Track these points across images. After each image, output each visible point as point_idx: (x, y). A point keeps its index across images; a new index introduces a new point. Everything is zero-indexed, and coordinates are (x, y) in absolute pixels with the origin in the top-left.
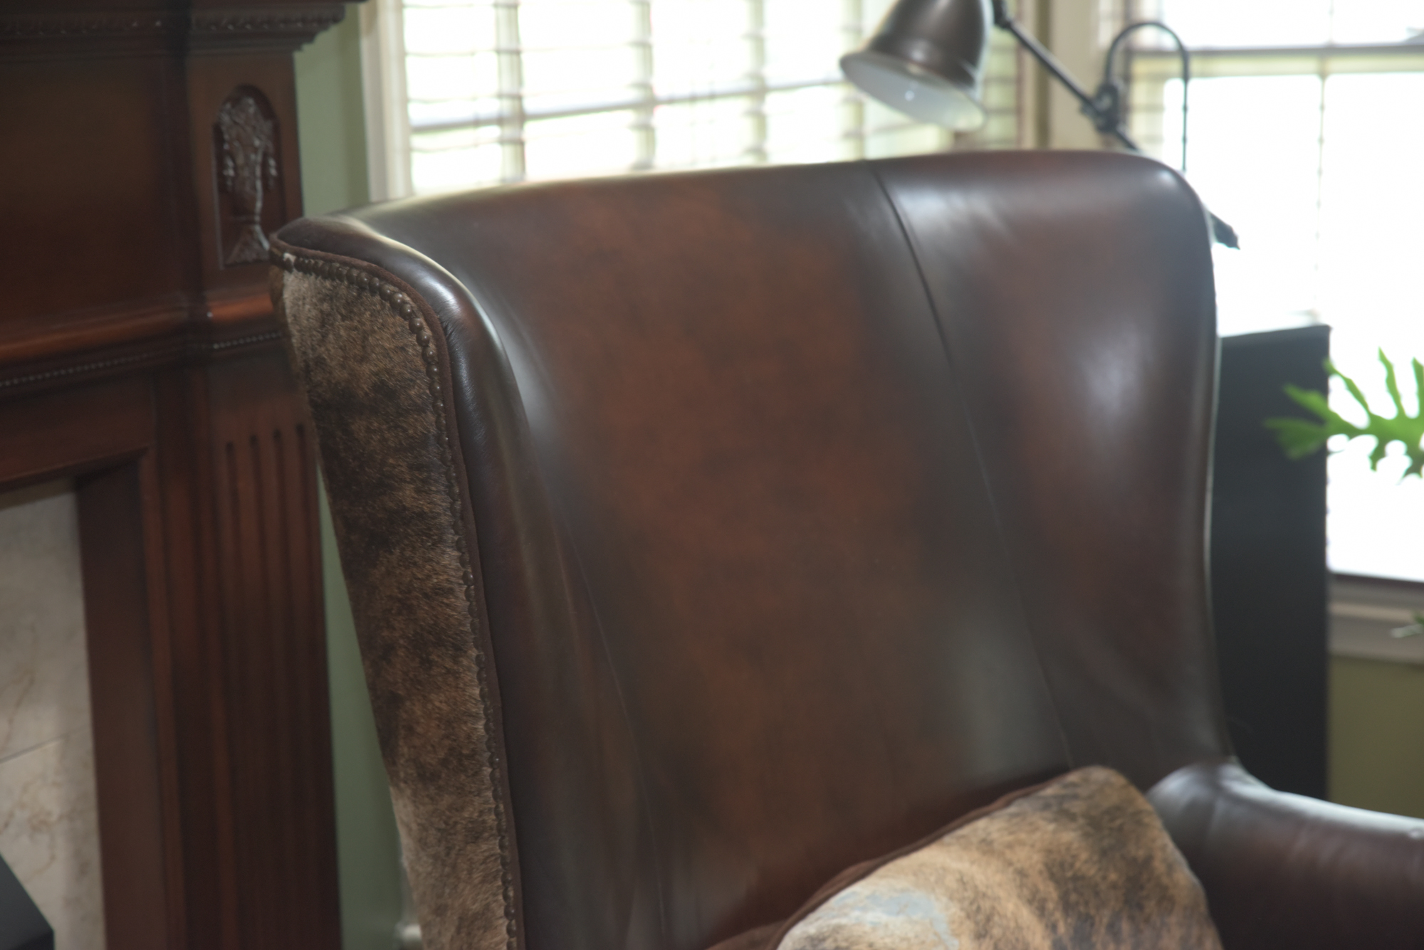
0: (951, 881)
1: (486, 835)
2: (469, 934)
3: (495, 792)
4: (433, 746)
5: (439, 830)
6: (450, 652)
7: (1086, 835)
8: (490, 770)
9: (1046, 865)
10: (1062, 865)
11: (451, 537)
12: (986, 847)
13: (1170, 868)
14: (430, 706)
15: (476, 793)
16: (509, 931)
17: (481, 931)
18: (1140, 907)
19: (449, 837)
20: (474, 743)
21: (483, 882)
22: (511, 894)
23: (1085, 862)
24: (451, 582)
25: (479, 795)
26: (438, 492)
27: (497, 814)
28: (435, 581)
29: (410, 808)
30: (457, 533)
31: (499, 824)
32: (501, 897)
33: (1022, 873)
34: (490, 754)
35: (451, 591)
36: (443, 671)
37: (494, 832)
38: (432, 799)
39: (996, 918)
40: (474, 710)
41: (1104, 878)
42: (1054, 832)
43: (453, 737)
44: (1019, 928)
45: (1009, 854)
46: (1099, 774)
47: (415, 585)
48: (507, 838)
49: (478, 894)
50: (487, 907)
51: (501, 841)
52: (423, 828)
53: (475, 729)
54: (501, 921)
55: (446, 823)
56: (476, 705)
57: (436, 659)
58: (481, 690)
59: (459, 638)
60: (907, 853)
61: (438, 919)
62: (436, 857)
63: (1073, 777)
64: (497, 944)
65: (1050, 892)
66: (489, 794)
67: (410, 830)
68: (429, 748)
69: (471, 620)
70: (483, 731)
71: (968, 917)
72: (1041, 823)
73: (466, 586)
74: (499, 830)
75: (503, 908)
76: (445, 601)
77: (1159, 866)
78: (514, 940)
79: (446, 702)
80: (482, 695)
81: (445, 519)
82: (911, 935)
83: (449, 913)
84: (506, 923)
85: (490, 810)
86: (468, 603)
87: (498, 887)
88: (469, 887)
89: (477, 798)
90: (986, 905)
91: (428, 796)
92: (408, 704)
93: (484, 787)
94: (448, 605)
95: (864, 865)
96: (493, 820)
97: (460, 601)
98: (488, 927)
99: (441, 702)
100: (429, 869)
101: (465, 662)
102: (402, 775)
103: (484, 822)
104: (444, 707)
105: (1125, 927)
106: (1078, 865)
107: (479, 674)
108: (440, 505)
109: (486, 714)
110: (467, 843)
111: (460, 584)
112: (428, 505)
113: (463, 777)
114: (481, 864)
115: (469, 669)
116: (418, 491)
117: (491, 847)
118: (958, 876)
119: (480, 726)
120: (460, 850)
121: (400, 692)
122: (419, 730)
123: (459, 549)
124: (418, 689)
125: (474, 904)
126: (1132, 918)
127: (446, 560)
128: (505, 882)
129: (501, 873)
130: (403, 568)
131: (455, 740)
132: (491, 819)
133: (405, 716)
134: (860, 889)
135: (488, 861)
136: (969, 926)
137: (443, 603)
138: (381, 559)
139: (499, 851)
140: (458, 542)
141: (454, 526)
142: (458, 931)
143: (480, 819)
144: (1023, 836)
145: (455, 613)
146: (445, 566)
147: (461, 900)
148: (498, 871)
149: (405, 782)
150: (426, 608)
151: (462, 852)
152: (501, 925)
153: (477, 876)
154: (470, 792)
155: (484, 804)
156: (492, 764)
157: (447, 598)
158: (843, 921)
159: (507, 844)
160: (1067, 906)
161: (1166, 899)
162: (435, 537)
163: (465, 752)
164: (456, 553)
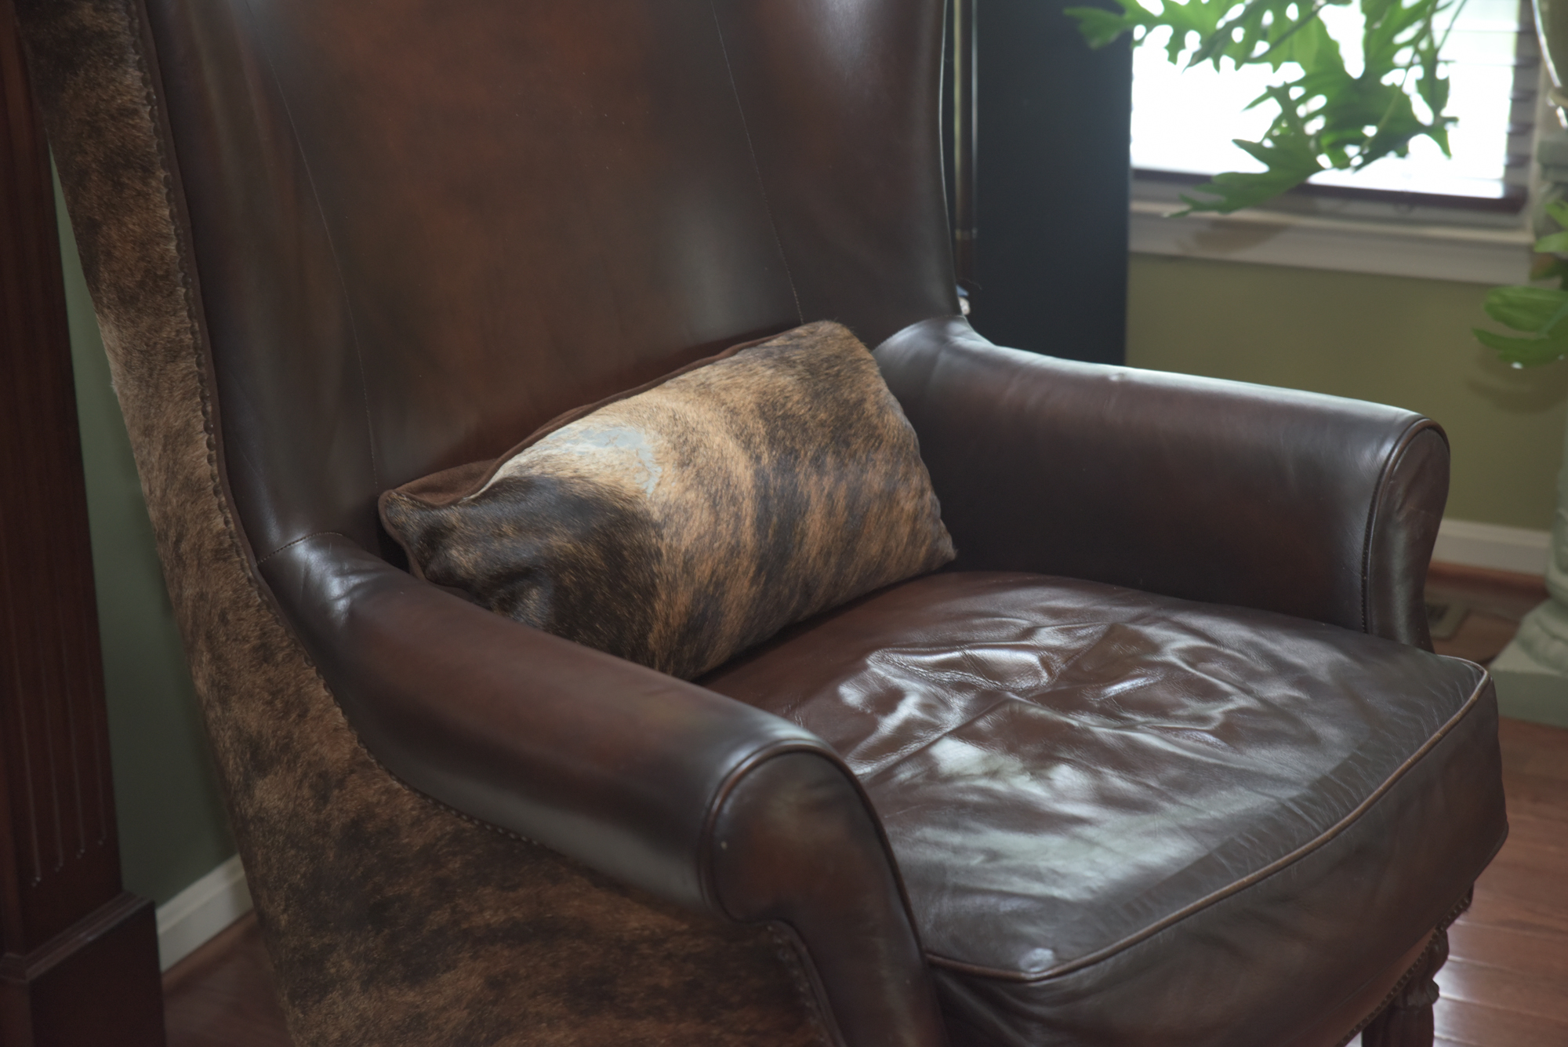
0: (663, 418)
1: (184, 353)
2: (173, 450)
3: (189, 311)
4: (130, 269)
5: (141, 352)
6: (139, 174)
7: (802, 380)
8: (184, 290)
9: (759, 405)
10: (774, 405)
11: (133, 57)
12: (704, 389)
13: (882, 410)
14: (124, 230)
15: (172, 314)
16: (209, 445)
17: (184, 446)
18: (848, 445)
19: (150, 358)
20: (167, 264)
21: (183, 399)
22: (209, 409)
23: (797, 402)
24: (135, 103)
25: (174, 315)
26: (116, 10)
27: (193, 333)
28: (119, 101)
29: (115, 333)
30: (137, 53)
31: (195, 343)
32: (200, 413)
33: (734, 412)
34: (183, 274)
35: (135, 112)
36: (134, 193)
37: (191, 350)
38: (133, 322)
39: (702, 450)
40: (165, 231)
41: (814, 417)
42: (771, 377)
43: (147, 259)
44: (723, 458)
45: (723, 395)
46: (826, 327)
47: (102, 107)
48: (203, 356)
49: (179, 412)
50: (188, 424)
51: (197, 358)
52: (128, 352)
53: (168, 250)
54: (201, 436)
55: (147, 345)
56: (166, 226)
57: (127, 181)
58: (171, 211)
59: (146, 159)
60: (628, 396)
61: (147, 439)
62: (140, 379)
63: (798, 331)
64: (199, 457)
65: (759, 428)
66: (185, 313)
67: (116, 354)
68: (127, 271)
69: (156, 141)
70: (175, 251)
71: (675, 448)
72: (760, 369)
73: (150, 107)
74: (196, 349)
75: (202, 423)
76: (131, 122)
77: (870, 408)
78: (214, 452)
79: (139, 225)
80: (172, 215)
81: (125, 39)
82: (616, 463)
83: (155, 433)
84: (206, 438)
85: (186, 328)
86: (153, 125)
87: (197, 403)
88: (171, 405)
89: (173, 317)
90: (693, 438)
91: (129, 319)
92: (105, 228)
93: (179, 307)
94: (134, 127)
95: (586, 407)
96: (190, 339)
97: (145, 119)
98: (190, 442)
99: (134, 224)
100: (136, 391)
101: (154, 183)
102: (105, 300)
103: (181, 341)
104: (137, 229)
105: (830, 461)
106: (789, 405)
107: (168, 194)
108: (119, 24)
109: (177, 235)
110: (167, 363)
111: (144, 105)
112: (107, 24)
113: (159, 298)
114: (180, 383)
115: (158, 190)
116: (96, 9)
117: (189, 365)
118: (671, 414)
119: (172, 246)
120: (161, 370)
121: (97, 217)
122: (117, 254)
123: (141, 70)
124: (112, 213)
125: (176, 422)
126: (837, 453)
127: (128, 81)
128: (203, 398)
129: (200, 390)
130: (89, 90)
131: (149, 262)
132: (187, 338)
133: (102, 241)
134: (576, 426)
135: (187, 378)
136: (675, 455)
137: (128, 124)
138: (68, 82)
139: (196, 369)
140: (139, 62)
141: (134, 45)
142: (165, 450)
143: (178, 339)
144: (740, 380)
145: (141, 135)
146: (128, 86)
147: (165, 418)
148: (196, 388)
149: (109, 308)
150: (113, 130)
151: (163, 372)
152: (202, 438)
153: (178, 394)
154: (167, 312)
155: (180, 323)
156: (185, 284)
157: (133, 119)
158: (554, 452)
159: (203, 362)
160: (772, 440)
161: (874, 438)
162: (116, 57)
163: (160, 273)
164: (138, 73)
